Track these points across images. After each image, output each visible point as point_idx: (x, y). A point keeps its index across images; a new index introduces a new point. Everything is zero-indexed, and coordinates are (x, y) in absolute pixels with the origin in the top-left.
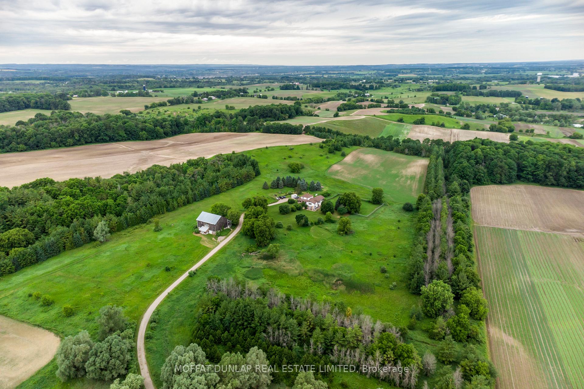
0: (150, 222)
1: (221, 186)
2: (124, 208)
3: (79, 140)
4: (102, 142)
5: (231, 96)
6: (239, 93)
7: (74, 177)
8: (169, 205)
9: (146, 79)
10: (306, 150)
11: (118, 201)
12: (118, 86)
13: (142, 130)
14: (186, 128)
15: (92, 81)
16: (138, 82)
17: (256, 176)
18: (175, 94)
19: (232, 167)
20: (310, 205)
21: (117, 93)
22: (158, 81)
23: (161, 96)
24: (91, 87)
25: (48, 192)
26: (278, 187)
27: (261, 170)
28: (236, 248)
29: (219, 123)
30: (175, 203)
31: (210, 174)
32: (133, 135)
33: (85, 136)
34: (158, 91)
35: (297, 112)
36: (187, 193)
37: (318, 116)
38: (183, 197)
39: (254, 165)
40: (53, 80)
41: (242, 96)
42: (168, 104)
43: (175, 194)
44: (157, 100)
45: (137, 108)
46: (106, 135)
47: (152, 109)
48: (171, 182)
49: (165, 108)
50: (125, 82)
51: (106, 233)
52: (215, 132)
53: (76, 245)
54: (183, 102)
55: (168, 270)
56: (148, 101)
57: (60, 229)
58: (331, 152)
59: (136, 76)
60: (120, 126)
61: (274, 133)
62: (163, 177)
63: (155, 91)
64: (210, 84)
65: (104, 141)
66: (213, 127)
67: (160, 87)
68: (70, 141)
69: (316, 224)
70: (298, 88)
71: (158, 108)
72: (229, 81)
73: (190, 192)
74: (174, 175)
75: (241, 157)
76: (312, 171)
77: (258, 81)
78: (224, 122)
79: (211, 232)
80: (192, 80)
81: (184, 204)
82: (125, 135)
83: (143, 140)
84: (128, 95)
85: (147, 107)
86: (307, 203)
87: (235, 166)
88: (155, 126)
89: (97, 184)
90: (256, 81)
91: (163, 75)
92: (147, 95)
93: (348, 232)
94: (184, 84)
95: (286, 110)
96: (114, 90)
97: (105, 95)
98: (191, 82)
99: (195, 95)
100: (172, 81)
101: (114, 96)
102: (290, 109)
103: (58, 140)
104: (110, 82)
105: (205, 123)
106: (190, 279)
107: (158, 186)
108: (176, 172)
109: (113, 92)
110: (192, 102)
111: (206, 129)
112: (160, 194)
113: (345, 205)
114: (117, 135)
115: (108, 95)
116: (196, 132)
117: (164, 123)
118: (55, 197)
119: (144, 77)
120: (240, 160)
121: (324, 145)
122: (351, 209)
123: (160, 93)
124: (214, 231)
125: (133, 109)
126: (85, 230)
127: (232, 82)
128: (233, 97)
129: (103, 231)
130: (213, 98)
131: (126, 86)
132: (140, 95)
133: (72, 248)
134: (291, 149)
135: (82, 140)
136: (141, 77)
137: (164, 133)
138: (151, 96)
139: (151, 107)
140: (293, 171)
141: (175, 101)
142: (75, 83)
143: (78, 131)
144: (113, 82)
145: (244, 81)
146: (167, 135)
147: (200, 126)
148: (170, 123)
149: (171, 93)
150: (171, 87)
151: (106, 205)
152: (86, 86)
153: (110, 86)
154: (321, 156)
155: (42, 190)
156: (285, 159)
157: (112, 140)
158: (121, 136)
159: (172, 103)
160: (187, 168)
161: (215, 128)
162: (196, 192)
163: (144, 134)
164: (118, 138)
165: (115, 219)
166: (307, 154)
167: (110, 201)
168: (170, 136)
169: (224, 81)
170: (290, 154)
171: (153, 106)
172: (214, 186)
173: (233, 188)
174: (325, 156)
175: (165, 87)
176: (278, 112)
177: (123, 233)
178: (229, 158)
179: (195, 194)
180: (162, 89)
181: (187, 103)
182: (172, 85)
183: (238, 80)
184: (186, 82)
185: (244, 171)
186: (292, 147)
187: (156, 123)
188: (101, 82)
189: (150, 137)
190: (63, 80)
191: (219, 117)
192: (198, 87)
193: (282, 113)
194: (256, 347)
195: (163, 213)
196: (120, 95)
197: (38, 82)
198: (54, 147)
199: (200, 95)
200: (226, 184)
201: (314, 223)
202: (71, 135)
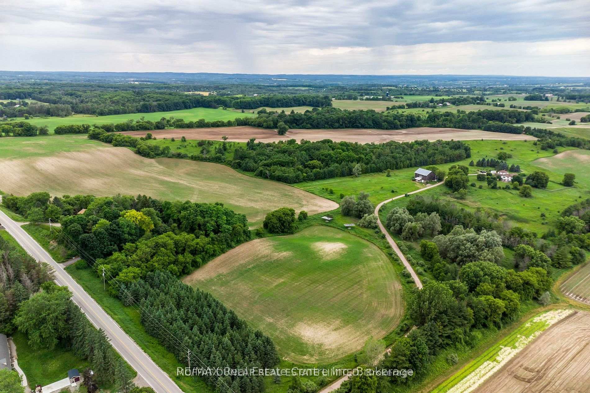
0: (385, 172)
1: (437, 160)
2: (370, 161)
3: (342, 125)
4: (356, 128)
5: (466, 103)
6: (475, 101)
7: (344, 141)
8: (397, 165)
9: (389, 88)
10: (519, 145)
11: (367, 157)
12: (365, 93)
13: (385, 121)
14: (418, 123)
15: (344, 89)
16: (382, 90)
17: (467, 157)
18: (413, 100)
19: (448, 148)
20: (504, 178)
21: (365, 97)
22: (399, 89)
23: (400, 101)
24: (344, 93)
25: (330, 147)
26: (482, 166)
27: (472, 154)
28: (438, 190)
29: (447, 120)
30: (402, 164)
31: (431, 151)
32: (377, 124)
33: (346, 122)
34: (399, 98)
35: (529, 118)
36: (411, 160)
37: (551, 123)
38: (408, 162)
39: (467, 150)
40: (315, 88)
41: (478, 104)
42: (406, 107)
43: (403, 159)
44: (397, 104)
45: (380, 109)
46: (360, 123)
47: (392, 110)
48: (401, 152)
49: (403, 110)
50: (371, 90)
51: (360, 171)
52: (441, 127)
53: (343, 175)
54: (419, 107)
55: (393, 192)
56: (390, 104)
57: (336, 165)
58: (543, 149)
59: (380, 85)
60: (370, 117)
61: (494, 131)
62: (396, 148)
63: (396, 98)
64: (448, 93)
65: (358, 127)
66: (441, 123)
67: (401, 94)
68: (337, 125)
69: (503, 189)
70: (547, 99)
71: (397, 109)
72: (470, 91)
73: (413, 159)
74: (404, 148)
75: (457, 143)
76: (518, 160)
77: (503, 92)
78: (451, 119)
79: (423, 181)
80: (432, 89)
81: (408, 167)
82: (372, 124)
83: (384, 129)
84: (373, 99)
85: (388, 109)
86: (502, 177)
87: (451, 148)
88: (395, 119)
89: (356, 147)
90: (501, 92)
91: (404, 85)
92: (390, 100)
93: (527, 195)
94: (423, 92)
95: (515, 115)
96: (362, 95)
97: (355, 99)
98: (430, 91)
99: (432, 101)
100: (412, 90)
101: (362, 99)
102: (519, 115)
103: (330, 123)
104: (359, 90)
105: (434, 120)
106: (405, 198)
107: (392, 153)
108: (406, 147)
109: (361, 97)
110: (428, 106)
111: (434, 124)
112: (393, 157)
113: (533, 180)
114: (366, 124)
115: (357, 99)
116: (425, 127)
117: (401, 118)
118: (333, 149)
119: (388, 86)
120: (456, 145)
121: (538, 143)
122: (538, 183)
123: (400, 99)
124: (425, 180)
125: (377, 110)
126: (349, 168)
127: (473, 92)
128: (468, 104)
129: (358, 169)
130: (448, 104)
131: (372, 93)
132: (383, 99)
133: (340, 176)
134: (504, 143)
135: (344, 125)
136: (385, 86)
137: (400, 125)
138: (392, 101)
139: (391, 109)
140: (500, 158)
141: (412, 105)
142: (331, 89)
143: (342, 118)
144: (362, 90)
145: (486, 91)
146: (402, 127)
147: (429, 122)
148: (406, 118)
149: (409, 99)
150: (410, 95)
151: (360, 158)
152: (340, 92)
153: (359, 93)
154: (532, 151)
155: (327, 145)
156: (496, 150)
157: (363, 127)
158: (369, 125)
159: (410, 106)
160: (413, 145)
161: (442, 124)
162: (418, 160)
163: (386, 125)
164: (366, 126)
165: (365, 166)
166: (518, 148)
167: (363, 156)
168: (404, 128)
169: (464, 91)
170: (502, 146)
171: (394, 108)
172: (431, 159)
173: (446, 163)
174: (536, 151)
175: (406, 95)
176: (505, 116)
177: (368, 174)
178: (448, 143)
179: (416, 162)
180: (402, 96)
181: (422, 107)
182: (412, 93)
183: (480, 90)
184: (425, 91)
185: (457, 152)
186: (506, 142)
187: (396, 117)
188: (351, 89)
189: (389, 127)
190: (322, 87)
191: (448, 116)
192: (437, 96)
193: (510, 117)
194: (435, 212)
195: (393, 169)
196: (367, 99)
197: (304, 88)
198: (327, 128)
199: (436, 101)
200: (441, 159)
201: (502, 188)
202: (338, 121)
